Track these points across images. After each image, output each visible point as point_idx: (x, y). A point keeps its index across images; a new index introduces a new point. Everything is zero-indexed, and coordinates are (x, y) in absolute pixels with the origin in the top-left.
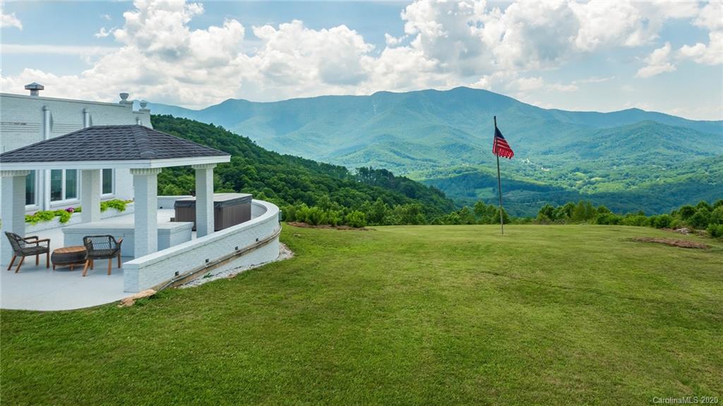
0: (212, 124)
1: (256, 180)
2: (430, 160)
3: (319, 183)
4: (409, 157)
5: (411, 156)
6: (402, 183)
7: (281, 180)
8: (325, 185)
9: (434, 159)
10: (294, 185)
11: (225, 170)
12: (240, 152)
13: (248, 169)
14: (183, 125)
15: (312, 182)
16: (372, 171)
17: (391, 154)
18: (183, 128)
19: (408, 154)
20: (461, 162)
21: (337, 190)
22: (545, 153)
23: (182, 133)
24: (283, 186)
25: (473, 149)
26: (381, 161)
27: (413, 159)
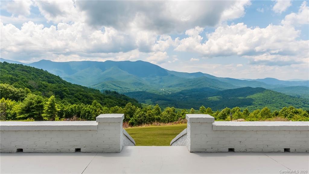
0: (42, 69)
1: (69, 94)
2: (127, 88)
3: (96, 96)
4: (119, 87)
5: (120, 86)
6: (122, 97)
7: (81, 94)
8: (99, 97)
9: (129, 88)
10: (87, 97)
11: (55, 90)
12: (56, 82)
13: (65, 89)
14: (29, 69)
15: (94, 96)
16: (110, 92)
17: (112, 85)
18: (29, 70)
19: (119, 86)
20: (139, 89)
21: (103, 99)
22: (169, 87)
23: (28, 72)
24: (82, 97)
25: (143, 84)
26: (108, 88)
27: (121, 87)
